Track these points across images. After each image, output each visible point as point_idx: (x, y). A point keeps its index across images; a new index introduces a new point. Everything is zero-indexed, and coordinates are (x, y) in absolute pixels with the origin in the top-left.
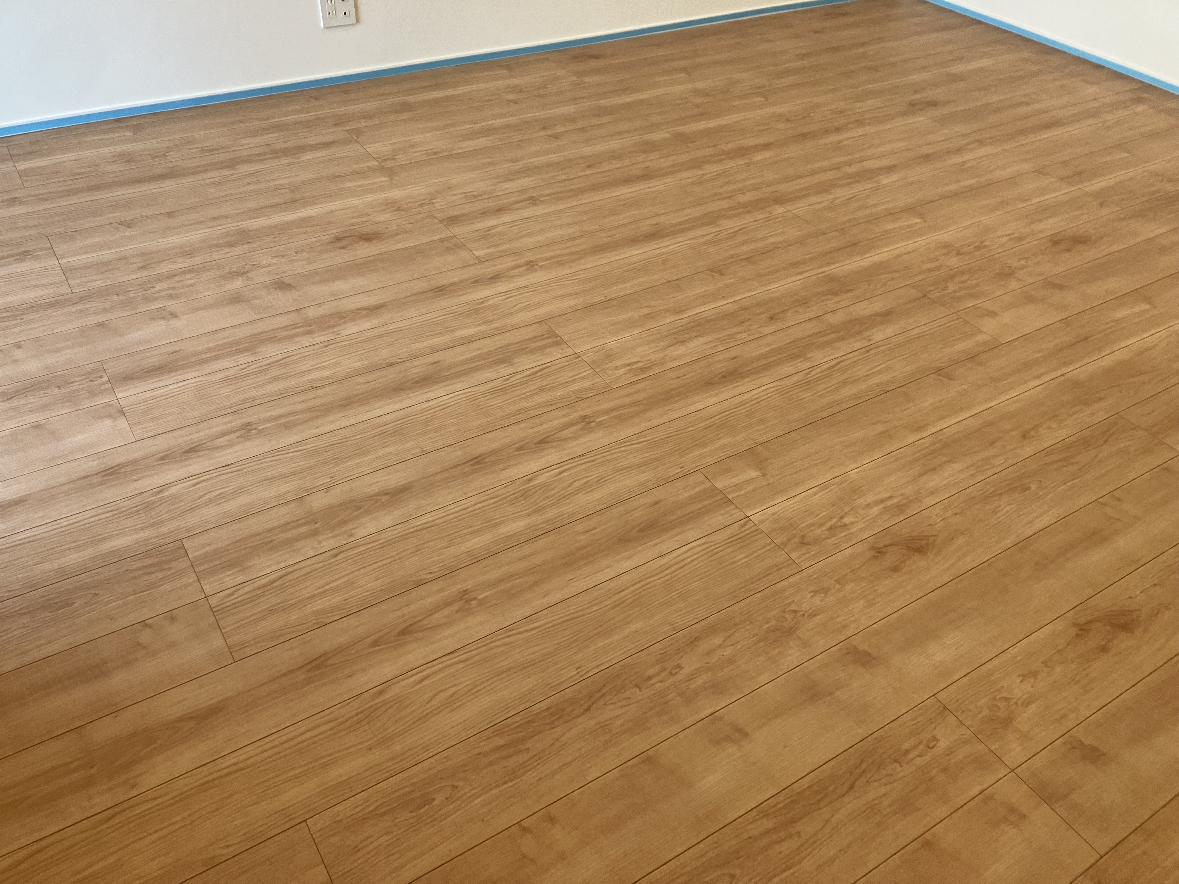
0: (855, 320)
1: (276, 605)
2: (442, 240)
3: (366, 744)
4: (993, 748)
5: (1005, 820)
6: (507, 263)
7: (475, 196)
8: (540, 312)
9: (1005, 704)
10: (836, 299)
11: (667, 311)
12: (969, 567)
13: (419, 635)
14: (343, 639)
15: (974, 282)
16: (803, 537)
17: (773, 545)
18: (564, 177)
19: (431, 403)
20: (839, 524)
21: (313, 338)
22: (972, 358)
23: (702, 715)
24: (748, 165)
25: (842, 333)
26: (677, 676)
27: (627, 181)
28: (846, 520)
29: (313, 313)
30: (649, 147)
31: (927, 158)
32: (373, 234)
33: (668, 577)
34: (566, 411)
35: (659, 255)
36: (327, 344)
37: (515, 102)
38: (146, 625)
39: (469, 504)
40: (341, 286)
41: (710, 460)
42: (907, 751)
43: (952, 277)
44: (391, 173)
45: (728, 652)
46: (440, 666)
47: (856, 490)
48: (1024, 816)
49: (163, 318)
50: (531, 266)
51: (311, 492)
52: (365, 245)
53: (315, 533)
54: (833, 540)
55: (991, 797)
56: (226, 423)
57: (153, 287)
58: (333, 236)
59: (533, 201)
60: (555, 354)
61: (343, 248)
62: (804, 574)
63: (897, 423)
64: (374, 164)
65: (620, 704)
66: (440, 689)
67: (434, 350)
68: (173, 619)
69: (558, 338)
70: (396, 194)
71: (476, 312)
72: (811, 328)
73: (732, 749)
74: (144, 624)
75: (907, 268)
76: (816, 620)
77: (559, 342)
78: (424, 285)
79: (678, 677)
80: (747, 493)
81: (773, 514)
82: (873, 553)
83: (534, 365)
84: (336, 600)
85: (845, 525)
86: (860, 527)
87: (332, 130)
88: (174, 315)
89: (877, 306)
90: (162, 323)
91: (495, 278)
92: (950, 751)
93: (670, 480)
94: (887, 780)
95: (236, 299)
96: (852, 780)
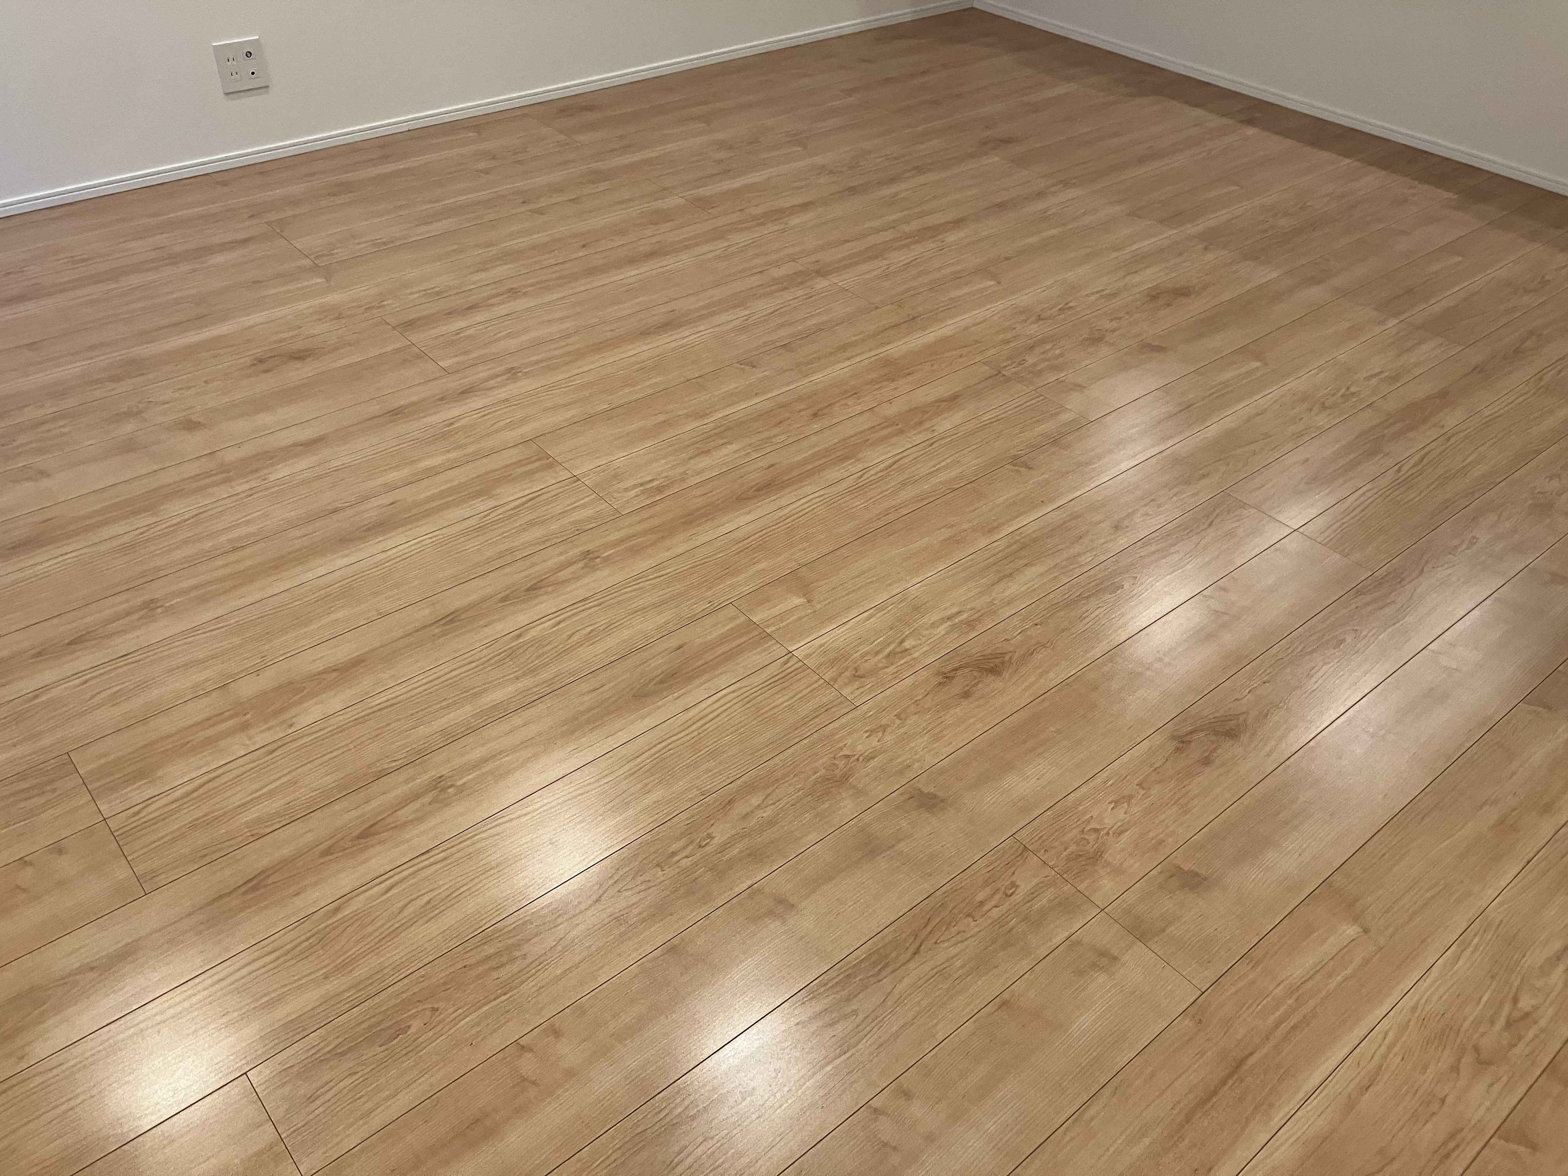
0: (916, 408)
1: (197, 819)
2: (397, 351)
3: (321, 972)
4: (1082, 887)
5: (1094, 966)
6: (482, 373)
7: (438, 294)
8: (527, 430)
9: (1094, 836)
10: (893, 386)
11: (688, 416)
12: (1052, 685)
13: (385, 835)
14: (287, 851)
15: (1057, 352)
16: (856, 669)
17: (822, 681)
18: (552, 261)
19: (391, 552)
20: (899, 650)
21: (232, 487)
22: (1055, 442)
23: (738, 890)
24: (784, 231)
25: (900, 426)
26: (706, 849)
27: (632, 261)
28: (907, 644)
29: (232, 456)
30: (659, 217)
31: (1001, 207)
32: (307, 350)
33: (696, 733)
34: (562, 548)
35: (675, 349)
36: (251, 492)
37: (486, 172)
38: (26, 862)
39: (442, 673)
40: (266, 419)
41: (744, 590)
42: (982, 903)
43: (1031, 348)
44: (327, 273)
45: (767, 813)
46: (413, 868)
47: (917, 608)
48: (1115, 959)
49: (30, 479)
50: (513, 374)
51: (236, 678)
52: (298, 364)
53: (244, 727)
54: (891, 669)
55: (1079, 943)
56: (121, 603)
57: (14, 441)
58: (251, 357)
59: (514, 293)
60: (548, 479)
61: (267, 371)
62: (858, 712)
63: (965, 526)
64: (306, 262)
66: (413, 897)
67: (391, 488)
68: (60, 852)
69: (551, 459)
70: (334, 298)
71: (444, 436)
72: (864, 423)
73: (774, 925)
74: (23, 861)
75: (977, 342)
76: (872, 764)
77: (551, 465)
78: (375, 408)
79: (709, 849)
80: (788, 624)
81: (821, 646)
82: (940, 679)
83: (521, 494)
84: (274, 805)
85: (906, 650)
86: (923, 651)
87: (247, 223)
88: (44, 474)
89: (944, 389)
90: (29, 485)
91: (466, 392)
92: (1031, 897)
93: (694, 619)
94: (959, 938)
95: (129, 447)
96: (917, 944)
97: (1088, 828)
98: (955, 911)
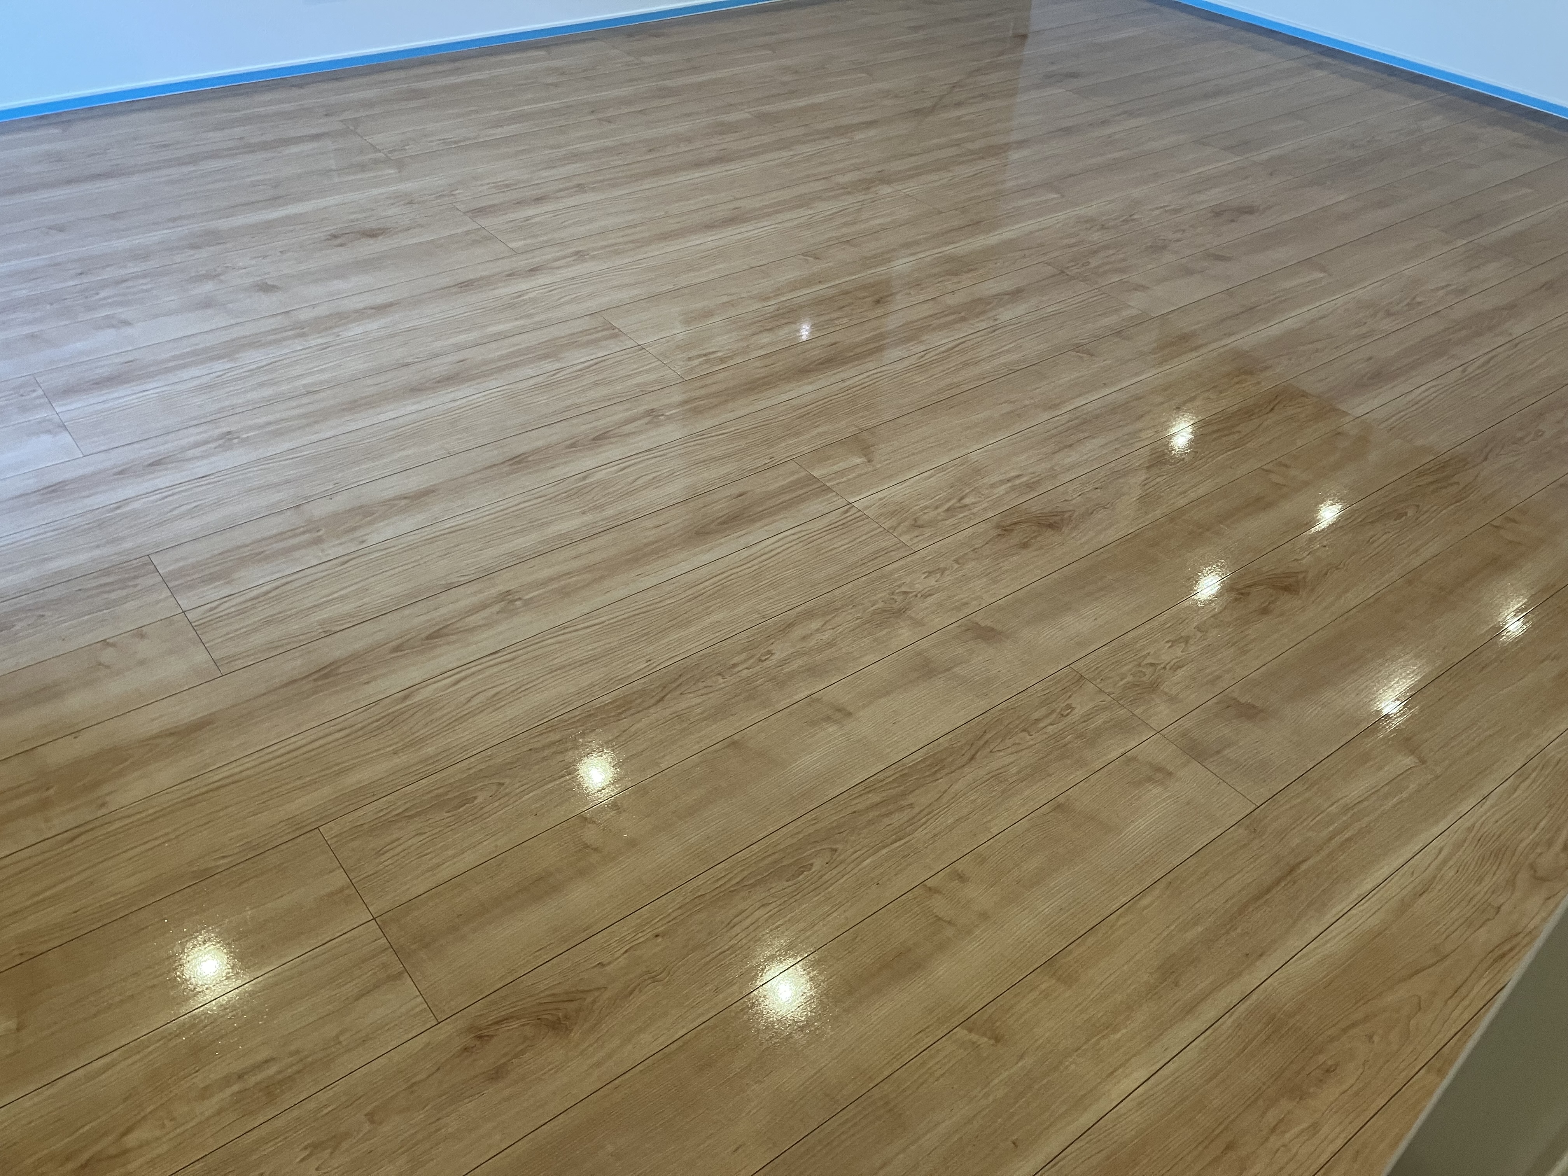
0: (979, 299)
1: (271, 616)
2: (467, 233)
3: (392, 748)
4: (1137, 712)
5: (1149, 779)
6: (550, 254)
7: (507, 186)
8: (592, 305)
9: (1151, 669)
10: (955, 279)
11: (751, 298)
12: (1111, 540)
13: (453, 638)
14: (358, 646)
15: (1121, 256)
16: (915, 520)
17: (881, 529)
18: (619, 162)
19: (458, 403)
20: (958, 505)
21: (306, 341)
22: (1117, 334)
23: (797, 698)
24: (849, 144)
25: (963, 314)
26: (766, 663)
27: (698, 165)
28: (967, 501)
29: (304, 315)
30: (724, 129)
31: (1067, 131)
32: (379, 229)
33: (757, 567)
34: (627, 406)
35: (739, 240)
36: (325, 346)
37: (556, 85)
38: (108, 643)
39: (510, 505)
40: (339, 285)
41: (805, 449)
42: (1037, 721)
43: (1095, 252)
44: (400, 165)
45: (826, 636)
46: (480, 667)
47: (977, 471)
48: (1170, 775)
49: (113, 326)
50: (580, 256)
51: (309, 500)
52: (371, 241)
53: (318, 541)
54: (952, 521)
56: (198, 436)
57: (97, 294)
58: (327, 233)
59: (581, 188)
60: (614, 346)
61: (341, 245)
62: (917, 556)
63: (1027, 402)
64: (380, 155)
65: (699, 693)
66: (480, 690)
67: (460, 348)
68: (142, 636)
69: (617, 330)
70: (407, 186)
71: (512, 306)
72: (926, 310)
73: (832, 729)
74: (105, 643)
75: (1040, 245)
76: (930, 600)
77: (617, 334)
78: (446, 281)
79: (768, 663)
80: (849, 480)
81: (881, 499)
82: (999, 531)
83: (588, 358)
84: (348, 607)
85: (966, 506)
86: (984, 506)
87: (322, 121)
88: (126, 323)
89: (1006, 284)
90: (111, 332)
91: (534, 270)
92: (1087, 717)
93: (757, 472)
94: (1014, 749)
95: (207, 304)
96: (973, 751)
97: (1143, 664)
98: (1011, 726)
